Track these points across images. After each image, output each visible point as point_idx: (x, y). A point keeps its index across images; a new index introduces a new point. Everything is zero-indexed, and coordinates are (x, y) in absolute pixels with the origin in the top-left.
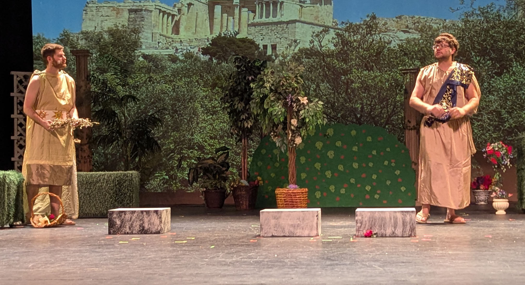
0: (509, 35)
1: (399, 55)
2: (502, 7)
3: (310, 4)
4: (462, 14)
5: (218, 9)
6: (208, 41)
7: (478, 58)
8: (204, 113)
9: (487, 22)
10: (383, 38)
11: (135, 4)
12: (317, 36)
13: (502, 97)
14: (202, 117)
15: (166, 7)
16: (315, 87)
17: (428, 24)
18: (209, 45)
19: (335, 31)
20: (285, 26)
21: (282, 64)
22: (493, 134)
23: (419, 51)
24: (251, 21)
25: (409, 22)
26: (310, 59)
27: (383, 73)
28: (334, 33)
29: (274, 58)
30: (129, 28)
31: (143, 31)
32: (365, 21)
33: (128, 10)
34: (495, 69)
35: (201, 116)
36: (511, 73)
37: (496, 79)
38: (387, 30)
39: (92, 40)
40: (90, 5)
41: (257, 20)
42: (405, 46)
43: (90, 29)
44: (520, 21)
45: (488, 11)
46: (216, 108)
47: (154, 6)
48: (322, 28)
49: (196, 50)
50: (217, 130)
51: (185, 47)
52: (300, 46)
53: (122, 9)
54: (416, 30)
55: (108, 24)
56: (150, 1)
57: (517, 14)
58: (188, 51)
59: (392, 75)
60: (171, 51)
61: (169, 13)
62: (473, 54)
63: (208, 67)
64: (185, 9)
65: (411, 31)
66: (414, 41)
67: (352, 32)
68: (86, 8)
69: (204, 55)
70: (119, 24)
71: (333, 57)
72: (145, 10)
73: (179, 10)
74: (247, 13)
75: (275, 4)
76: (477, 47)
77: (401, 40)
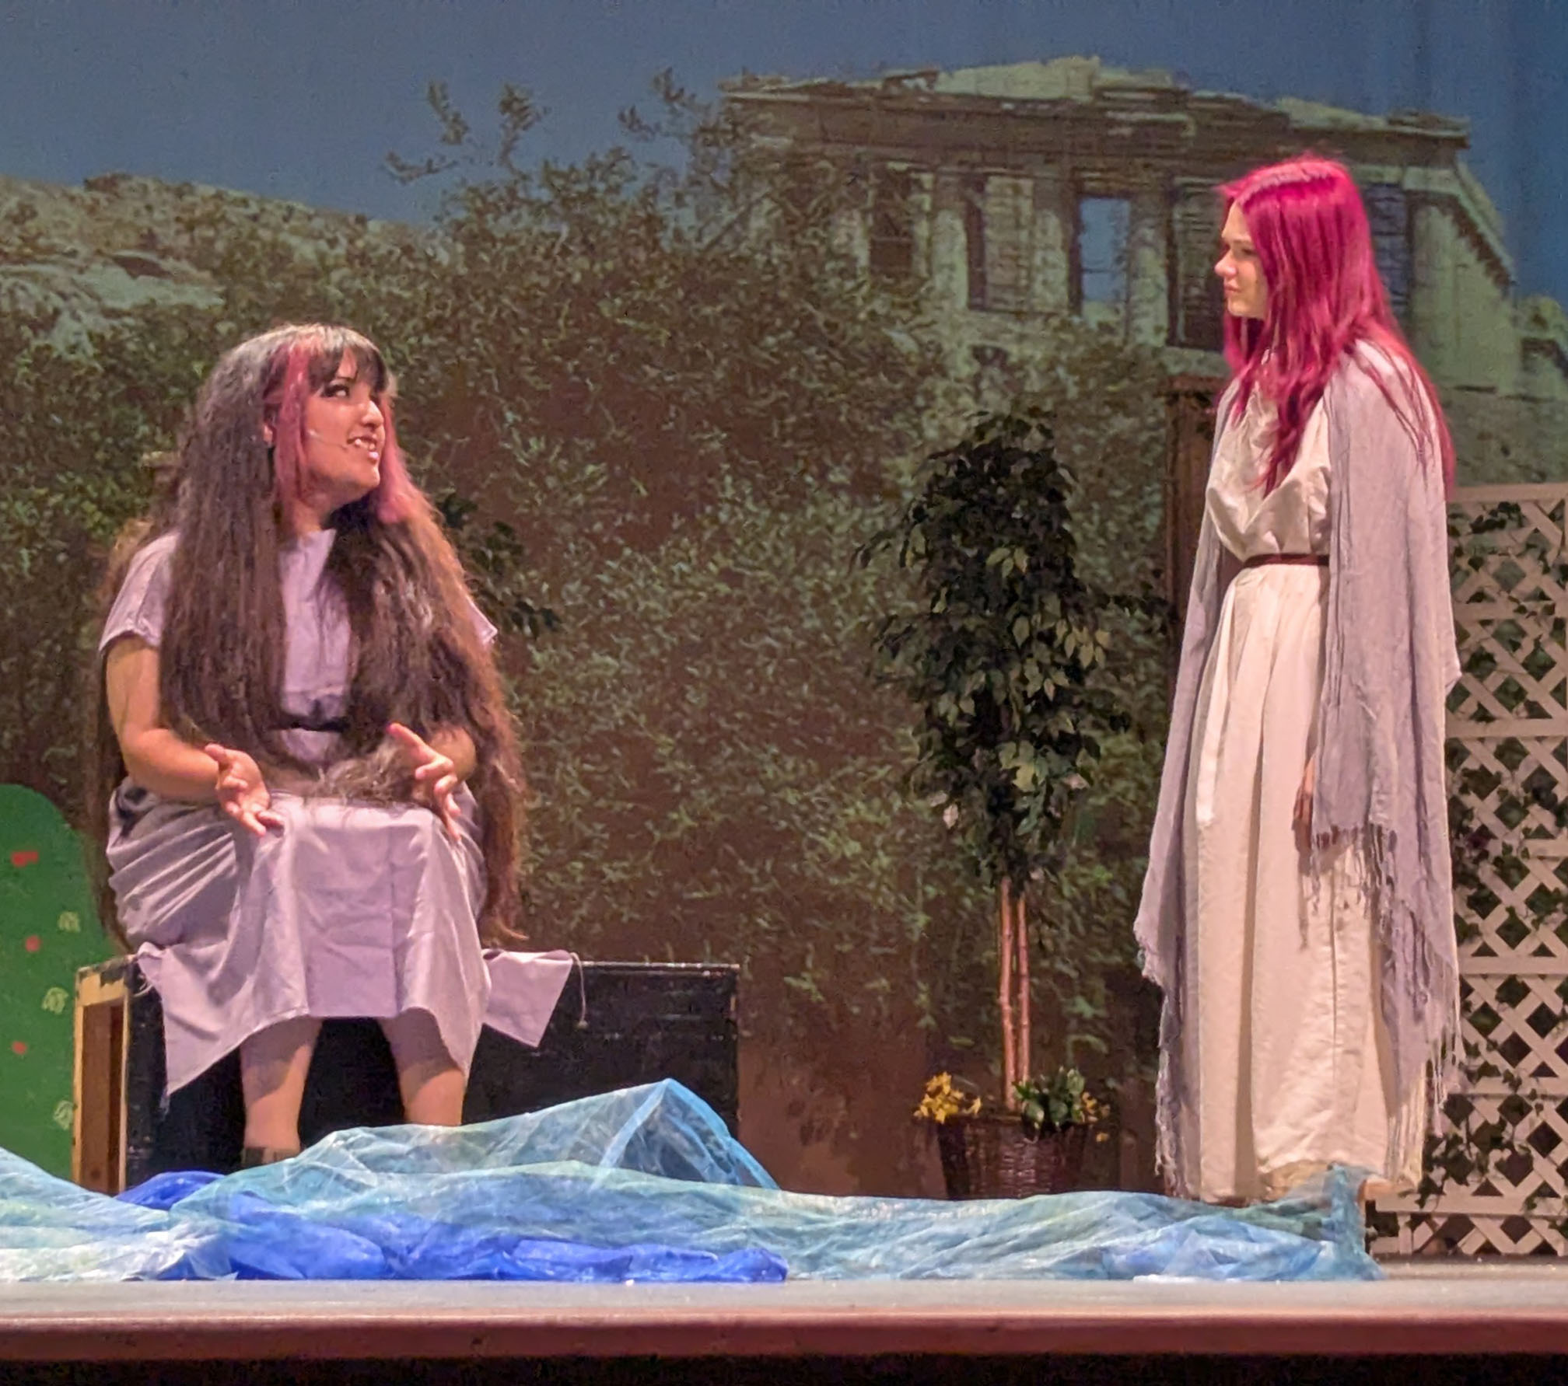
0: (703, 328)
1: (96, 396)
2: (666, 179)
4: (455, 198)
7: (536, 445)
9: (589, 249)
10: (11, 292)
13: (662, 668)
17: (265, 234)
22: (605, 868)
25: (157, 215)
34: (625, 511)
36: (707, 535)
37: (629, 564)
38: (34, 250)
42: (131, 346)
44: (760, 258)
45: (593, 190)
54: (200, 265)
57: (743, 219)
59: (58, 508)
62: (510, 416)
65: (168, 264)
66: (185, 324)
76: (532, 381)
77: (112, 313)
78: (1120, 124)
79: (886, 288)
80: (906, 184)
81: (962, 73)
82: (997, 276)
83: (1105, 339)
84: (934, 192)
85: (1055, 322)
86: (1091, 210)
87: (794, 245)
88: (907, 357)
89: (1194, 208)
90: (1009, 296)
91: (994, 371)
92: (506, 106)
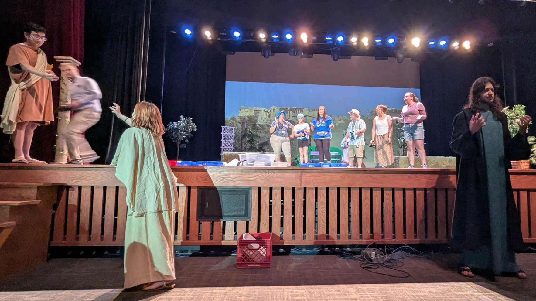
11: (256, 108)
17: (347, 119)
24: (293, 115)
25: (341, 118)
30: (254, 116)
31: (259, 117)
39: (242, 119)
43: (242, 115)
47: (263, 109)
53: (252, 110)
55: (247, 114)
60: (268, 123)
61: (267, 111)
68: (240, 109)
70: (251, 114)
72: (260, 110)
73: (271, 111)
75: (301, 110)
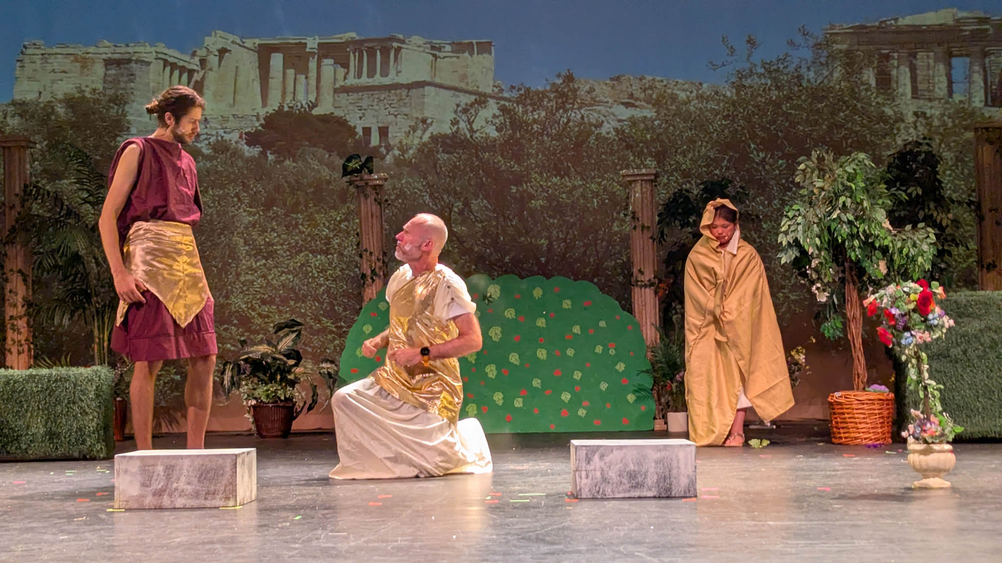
0: (818, 111)
1: (616, 148)
2: (804, 62)
3: (452, 52)
4: (732, 74)
5: (277, 60)
6: (258, 120)
7: (762, 155)
8: (249, 255)
9: (778, 88)
10: (588, 116)
11: (118, 50)
12: (465, 111)
14: (246, 263)
15: (177, 54)
16: (461, 206)
17: (669, 91)
18: (260, 128)
19: (498, 103)
20: (404, 92)
21: (398, 162)
22: (790, 295)
23: (653, 140)
24: (340, 83)
25: (634, 88)
26: (451, 153)
27: (589, 180)
28: (495, 107)
29: (385, 152)
30: (105, 95)
31: (134, 101)
32: (554, 84)
33: (104, 60)
35: (244, 262)
38: (595, 102)
39: (32, 117)
40: (29, 51)
41: (352, 81)
42: (627, 131)
43: (31, 97)
44: (838, 87)
45: (778, 68)
46: (273, 245)
47: (155, 54)
48: (473, 98)
49: (235, 136)
50: (275, 288)
51: (216, 131)
52: (434, 130)
53: (93, 59)
54: (648, 103)
55: (65, 87)
56: (147, 44)
57: (831, 74)
58: (220, 138)
59: (605, 186)
61: (183, 67)
62: (752, 146)
63: (257, 167)
64: (213, 60)
65: (637, 103)
66: (644, 123)
67: (530, 105)
68: (21, 57)
69: (250, 146)
70: (87, 86)
71: (495, 152)
72: (137, 62)
73: (203, 62)
74: (332, 68)
75: (385, 52)
76: (759, 133)
77: (620, 121)
78: (965, 31)
79: (882, 94)
80: (887, 57)
81: (908, 18)
82: (921, 87)
83: (962, 106)
84: (898, 59)
85: (942, 101)
86: (955, 61)
87: (849, 81)
88: (889, 117)
89: (993, 58)
90: (926, 93)
91: (921, 119)
92: (749, 42)
